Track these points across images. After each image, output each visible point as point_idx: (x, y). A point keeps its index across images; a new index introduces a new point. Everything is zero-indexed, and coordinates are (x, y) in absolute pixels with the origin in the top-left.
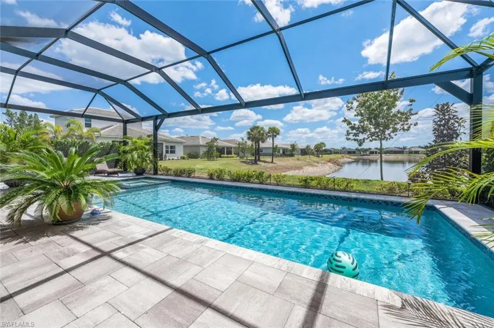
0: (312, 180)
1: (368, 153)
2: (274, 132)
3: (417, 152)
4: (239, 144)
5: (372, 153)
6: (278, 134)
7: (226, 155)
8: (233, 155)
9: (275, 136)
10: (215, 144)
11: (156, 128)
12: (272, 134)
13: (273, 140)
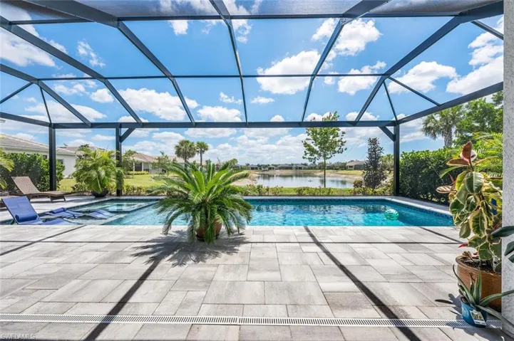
0: (304, 190)
1: (267, 169)
2: (203, 147)
3: (300, 168)
4: (159, 159)
5: (270, 169)
6: (207, 149)
7: (134, 172)
8: (143, 172)
9: (203, 152)
10: (131, 158)
11: (120, 139)
12: (199, 149)
13: (201, 156)
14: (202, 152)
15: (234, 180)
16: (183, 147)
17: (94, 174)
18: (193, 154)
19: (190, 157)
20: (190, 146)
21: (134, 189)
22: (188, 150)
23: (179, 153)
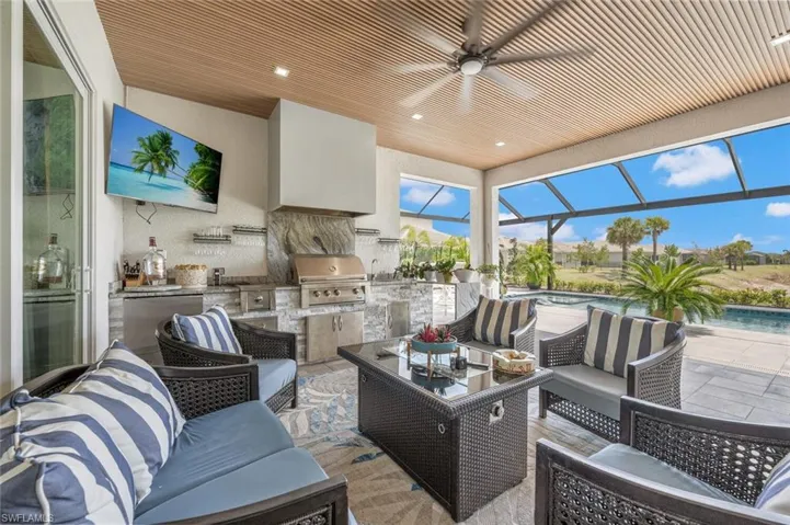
2: (658, 226)
6: (666, 228)
9: (659, 232)
11: (552, 231)
12: (651, 230)
13: (654, 240)
14: (656, 233)
15: (701, 274)
16: (621, 229)
17: (532, 266)
18: (639, 238)
19: (632, 242)
20: (634, 226)
21: (564, 284)
22: (629, 233)
23: (612, 238)
